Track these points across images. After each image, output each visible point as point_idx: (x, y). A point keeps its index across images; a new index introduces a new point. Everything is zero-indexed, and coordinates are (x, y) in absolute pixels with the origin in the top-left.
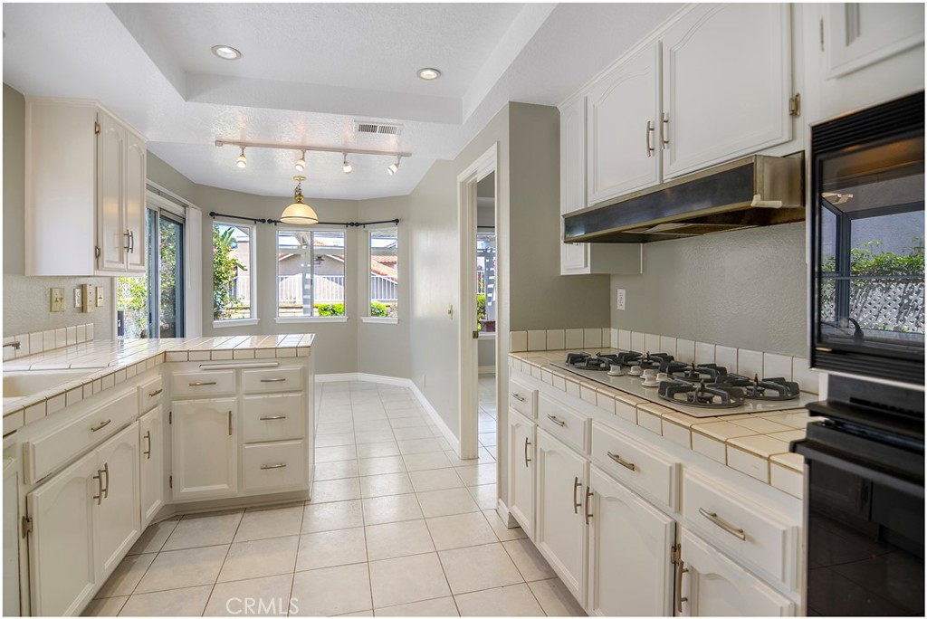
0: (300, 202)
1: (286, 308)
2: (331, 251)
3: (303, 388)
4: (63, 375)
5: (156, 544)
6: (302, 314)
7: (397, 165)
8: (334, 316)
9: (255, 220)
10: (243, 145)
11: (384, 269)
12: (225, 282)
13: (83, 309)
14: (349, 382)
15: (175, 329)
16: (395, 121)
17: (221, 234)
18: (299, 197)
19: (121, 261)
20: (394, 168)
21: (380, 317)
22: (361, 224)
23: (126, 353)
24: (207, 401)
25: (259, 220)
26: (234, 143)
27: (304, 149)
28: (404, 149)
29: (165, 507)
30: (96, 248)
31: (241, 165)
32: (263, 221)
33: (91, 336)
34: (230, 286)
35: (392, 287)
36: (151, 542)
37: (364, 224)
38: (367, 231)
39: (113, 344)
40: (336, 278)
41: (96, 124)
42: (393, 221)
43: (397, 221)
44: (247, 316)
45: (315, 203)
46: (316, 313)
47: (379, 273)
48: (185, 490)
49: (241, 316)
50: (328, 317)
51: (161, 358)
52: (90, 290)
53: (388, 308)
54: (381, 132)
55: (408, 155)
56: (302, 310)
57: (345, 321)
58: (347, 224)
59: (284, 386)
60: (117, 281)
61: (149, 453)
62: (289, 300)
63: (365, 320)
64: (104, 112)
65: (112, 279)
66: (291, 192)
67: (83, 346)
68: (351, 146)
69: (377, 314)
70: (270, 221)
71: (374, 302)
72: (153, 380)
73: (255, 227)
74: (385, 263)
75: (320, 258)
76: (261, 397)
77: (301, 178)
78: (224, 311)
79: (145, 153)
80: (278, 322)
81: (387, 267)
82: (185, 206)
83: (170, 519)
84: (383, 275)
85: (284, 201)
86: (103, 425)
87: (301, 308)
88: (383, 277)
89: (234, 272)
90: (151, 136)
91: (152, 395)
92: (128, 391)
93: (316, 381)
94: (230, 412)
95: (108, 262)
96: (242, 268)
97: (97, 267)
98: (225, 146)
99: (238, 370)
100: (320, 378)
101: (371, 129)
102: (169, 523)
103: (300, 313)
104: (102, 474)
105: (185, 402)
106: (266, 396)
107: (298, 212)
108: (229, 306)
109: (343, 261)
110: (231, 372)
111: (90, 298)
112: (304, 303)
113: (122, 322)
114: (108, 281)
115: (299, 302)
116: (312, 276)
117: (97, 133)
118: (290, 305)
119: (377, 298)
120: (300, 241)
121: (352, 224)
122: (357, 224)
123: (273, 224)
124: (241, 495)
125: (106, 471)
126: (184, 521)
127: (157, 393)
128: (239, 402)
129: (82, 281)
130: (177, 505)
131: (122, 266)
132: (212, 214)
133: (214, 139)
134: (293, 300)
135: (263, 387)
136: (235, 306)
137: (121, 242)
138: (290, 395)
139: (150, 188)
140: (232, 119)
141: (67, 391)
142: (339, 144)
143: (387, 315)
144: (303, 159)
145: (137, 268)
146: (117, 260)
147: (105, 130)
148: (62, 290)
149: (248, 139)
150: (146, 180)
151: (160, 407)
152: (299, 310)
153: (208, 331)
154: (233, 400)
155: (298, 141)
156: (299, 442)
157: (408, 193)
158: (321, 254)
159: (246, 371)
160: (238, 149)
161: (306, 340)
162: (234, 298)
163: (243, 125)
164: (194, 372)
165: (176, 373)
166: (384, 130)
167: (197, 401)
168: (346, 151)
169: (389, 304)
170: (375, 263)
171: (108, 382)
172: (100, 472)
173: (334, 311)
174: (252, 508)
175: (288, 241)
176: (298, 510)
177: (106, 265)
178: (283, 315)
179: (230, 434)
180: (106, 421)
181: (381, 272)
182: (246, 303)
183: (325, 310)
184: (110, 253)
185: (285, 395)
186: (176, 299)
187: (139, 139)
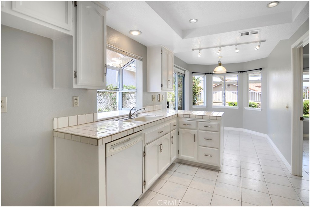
0: (220, 66)
1: (217, 103)
2: (233, 82)
3: (219, 131)
4: (153, 117)
5: (174, 169)
6: (222, 105)
7: (259, 46)
8: (234, 107)
9: (205, 73)
10: (200, 49)
11: (257, 89)
12: (197, 94)
13: (159, 101)
14: (239, 132)
15: (182, 108)
16: (257, 28)
17: (196, 79)
18: (220, 65)
19: (168, 88)
20: (258, 48)
21: (254, 108)
22: (245, 71)
23: (169, 113)
24: (188, 130)
25: (207, 73)
26: (197, 49)
27: (220, 47)
28: (262, 39)
29: (177, 159)
30: (162, 84)
31: (199, 56)
32: (208, 73)
33: (161, 108)
34: (199, 95)
35: (260, 96)
36: (173, 168)
37: (246, 71)
38: (248, 74)
39: (166, 110)
40: (236, 92)
41: (162, 51)
42: (259, 69)
43: (261, 69)
44: (203, 105)
45: (225, 65)
46: (227, 105)
47: (254, 90)
48: (182, 155)
49: (202, 105)
50: (232, 107)
51: (176, 115)
52: (161, 96)
53: (258, 105)
54: (250, 34)
55: (265, 41)
56: (222, 104)
57: (238, 108)
58: (239, 72)
59: (212, 129)
60: (167, 93)
61: (173, 142)
62: (218, 100)
63: (246, 108)
64: (163, 47)
65: (166, 93)
66: (217, 63)
67: (159, 110)
68: (238, 42)
69: (253, 107)
70: (210, 73)
71: (251, 101)
72: (174, 122)
73: (205, 75)
74: (257, 86)
75: (229, 85)
76: (204, 131)
77: (220, 57)
78: (197, 103)
79: (173, 57)
80: (213, 107)
81: (258, 88)
82: (185, 71)
83: (178, 163)
84: (256, 91)
85: (214, 66)
86: (161, 132)
87: (222, 103)
88: (256, 92)
89: (200, 91)
90: (175, 52)
91: (174, 126)
92: (167, 124)
93: (224, 129)
94: (195, 135)
95: (164, 88)
96: (202, 89)
97: (162, 90)
98: (195, 51)
99: (197, 122)
100: (226, 128)
101: (247, 34)
102: (177, 163)
103: (221, 105)
104: (161, 145)
105: (182, 129)
106: (206, 131)
107: (220, 69)
108: (198, 101)
109: (237, 85)
110: (195, 122)
111: (161, 98)
112: (223, 101)
113: (168, 105)
114: (165, 93)
115: (221, 101)
116: (225, 91)
117: (162, 53)
118: (218, 102)
119: (253, 100)
120: (221, 80)
121: (241, 72)
122: (243, 72)
123: (211, 74)
124: (198, 162)
125: (162, 144)
126: (182, 165)
127: (175, 125)
128: (197, 132)
129: (159, 93)
130: (180, 159)
131: (168, 89)
132: (193, 73)
133: (191, 49)
134: (219, 100)
135: (205, 128)
136: (200, 101)
137: (167, 82)
138: (214, 132)
139: (175, 66)
140: (197, 41)
141: (153, 122)
142: (234, 42)
143: (257, 107)
144: (220, 50)
145: (171, 89)
146: (166, 87)
147: (163, 52)
148: (155, 95)
149: (201, 47)
150: (174, 64)
151: (176, 130)
152: (221, 104)
153: (191, 109)
154: (195, 131)
155: (218, 44)
156: (217, 149)
157: (267, 57)
158: (229, 84)
159: (199, 122)
160: (198, 51)
161: (220, 114)
162: (200, 99)
163: (199, 43)
164: (185, 121)
165: (180, 120)
166: (252, 33)
167: (186, 130)
168: (236, 45)
169: (258, 103)
170: (251, 86)
171: (163, 121)
172: (160, 144)
173: (234, 105)
174: (201, 167)
175: (216, 80)
176: (216, 173)
177: (164, 89)
178: (215, 105)
179: (195, 141)
180: (162, 131)
181: (255, 90)
182: (203, 100)
183: (231, 104)
184: (164, 86)
185: (212, 132)
186: (182, 98)
187: (172, 53)
